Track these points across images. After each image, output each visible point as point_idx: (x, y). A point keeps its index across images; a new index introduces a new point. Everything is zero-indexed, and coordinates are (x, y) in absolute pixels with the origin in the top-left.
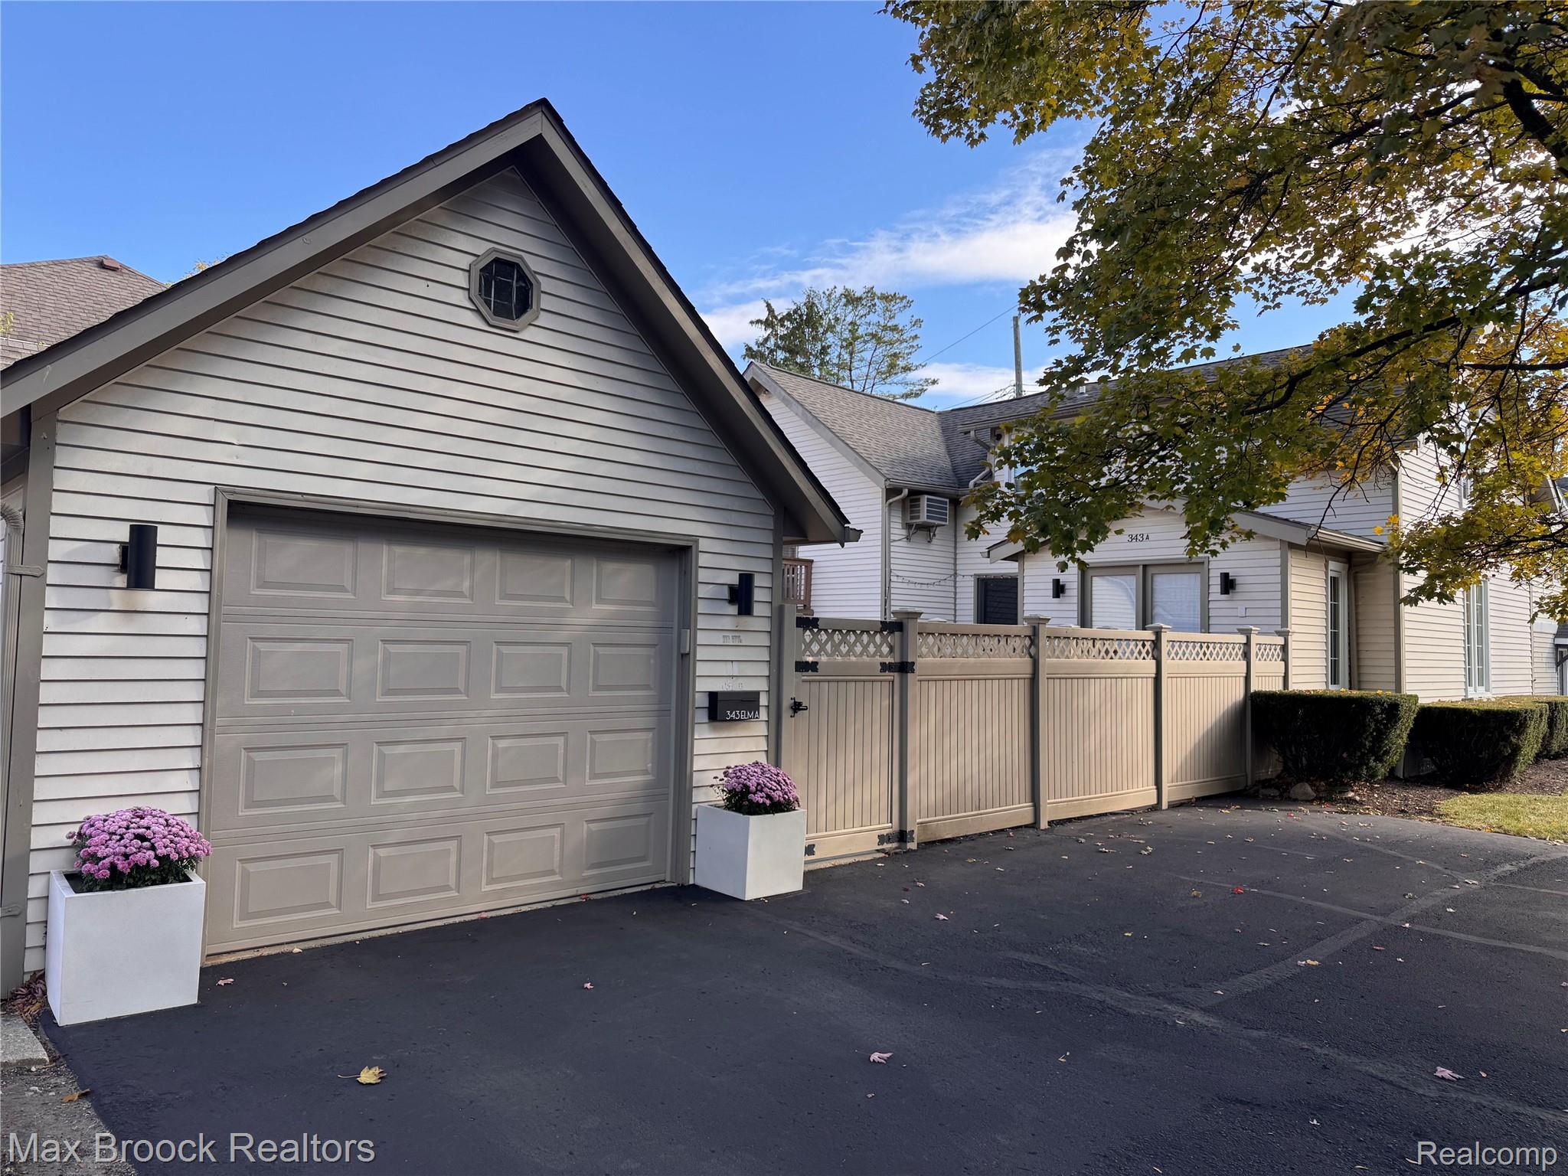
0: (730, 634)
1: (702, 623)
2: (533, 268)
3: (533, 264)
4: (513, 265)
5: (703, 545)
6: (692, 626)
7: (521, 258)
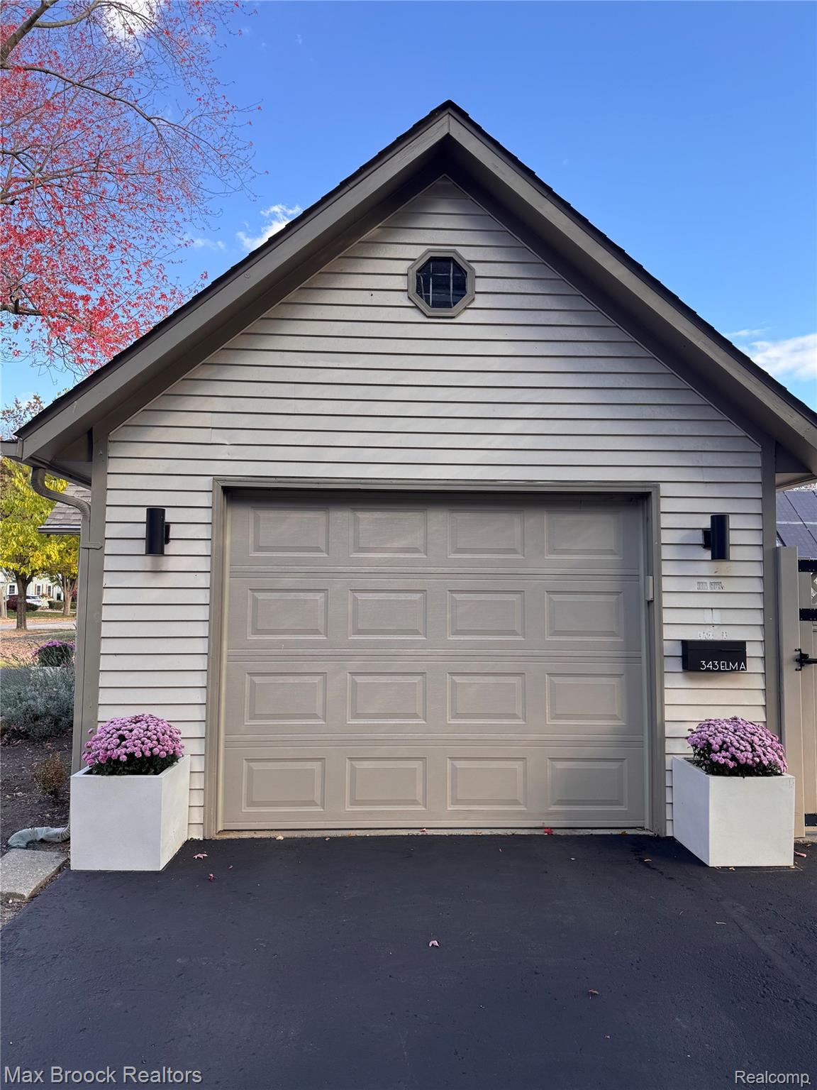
0: (708, 581)
1: (667, 569)
2: (467, 258)
3: (467, 254)
4: (449, 260)
5: (665, 490)
6: (655, 574)
7: (454, 252)
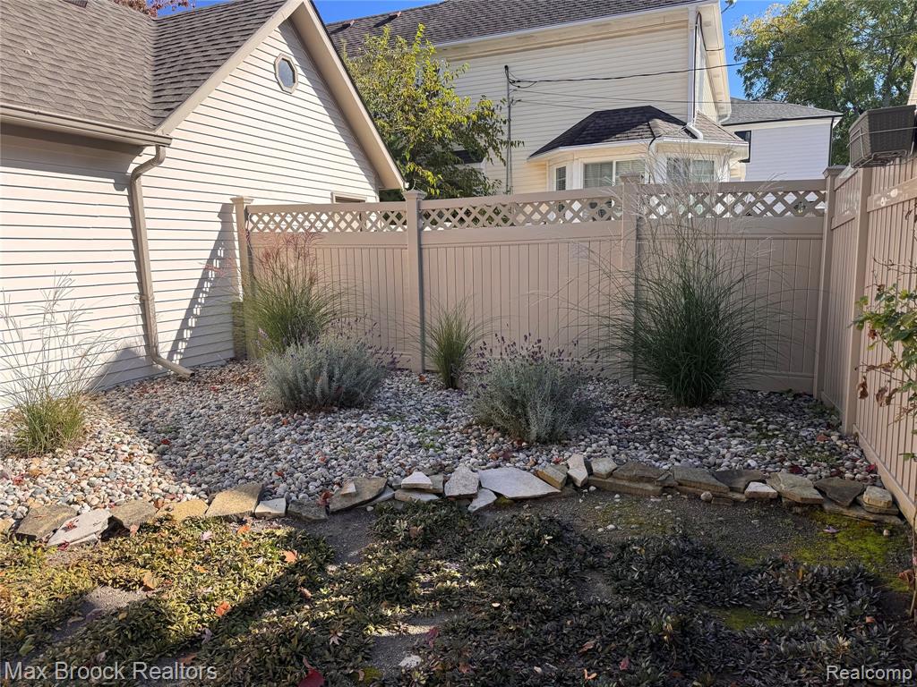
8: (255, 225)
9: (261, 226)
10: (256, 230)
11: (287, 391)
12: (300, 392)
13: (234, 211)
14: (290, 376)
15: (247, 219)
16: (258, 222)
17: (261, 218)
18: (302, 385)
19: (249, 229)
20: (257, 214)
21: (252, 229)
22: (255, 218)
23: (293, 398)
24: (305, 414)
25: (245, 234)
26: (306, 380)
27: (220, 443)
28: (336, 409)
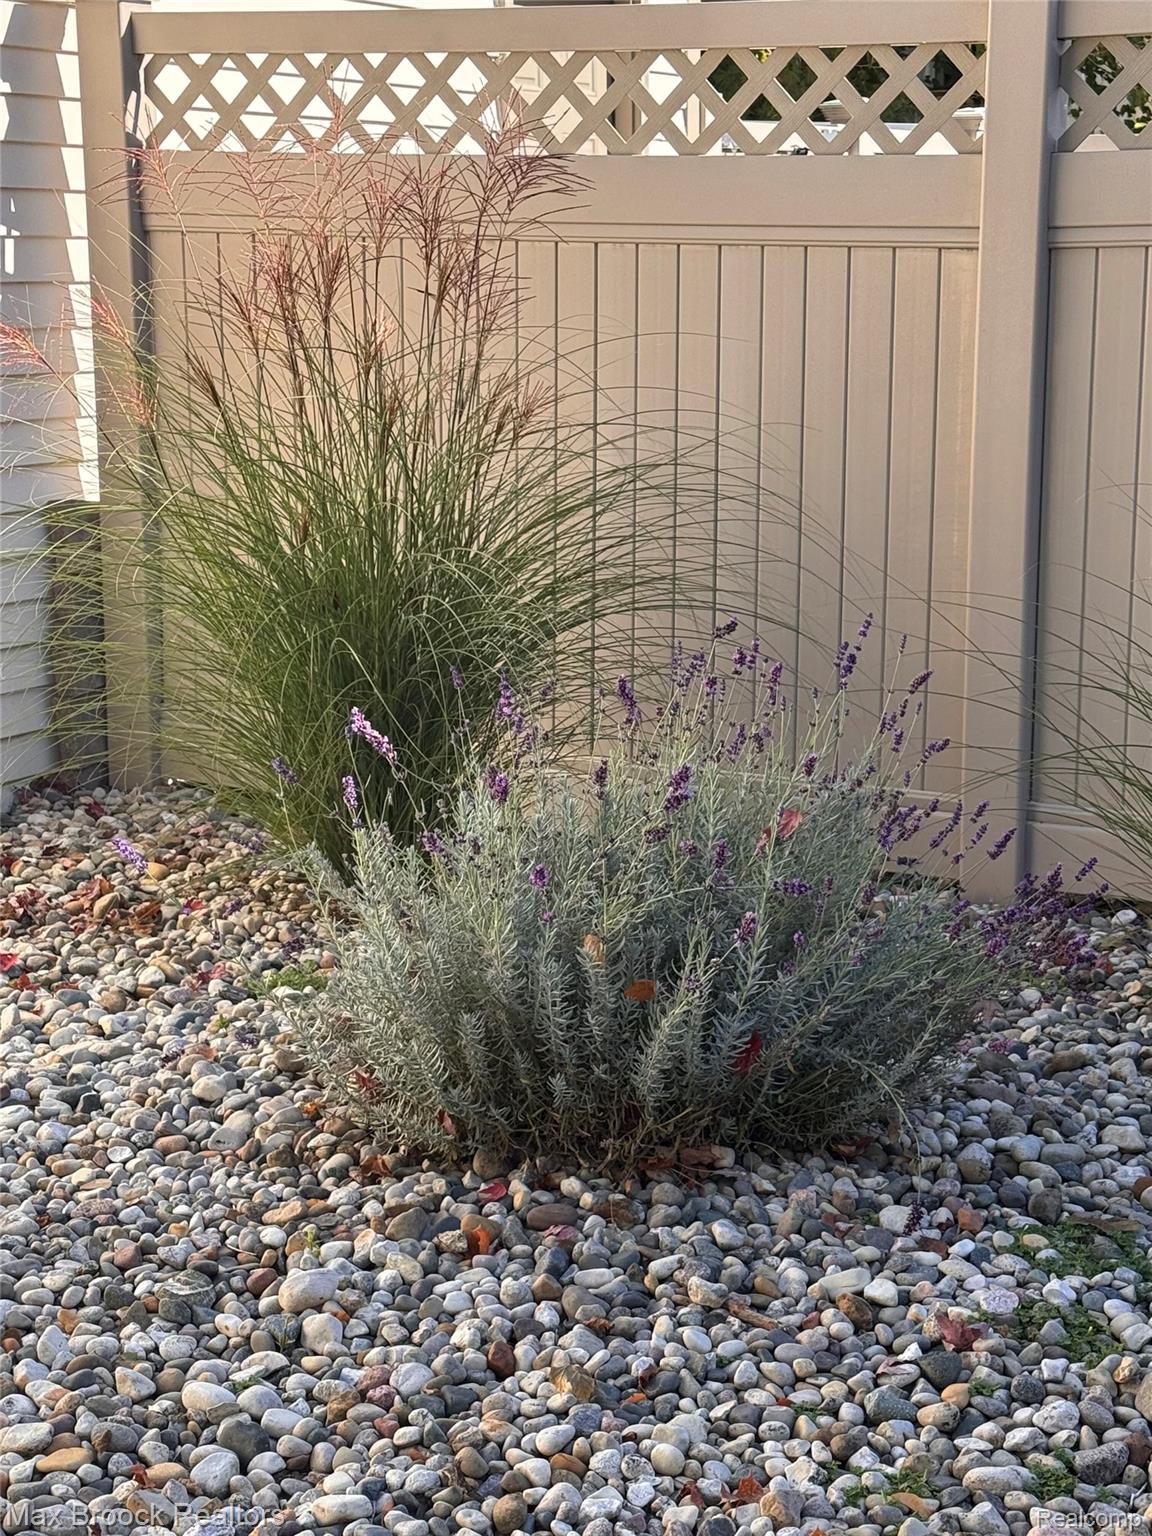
8: (174, 116)
9: (201, 121)
10: (173, 142)
11: (474, 1054)
12: (543, 1065)
13: (70, 41)
14: (498, 975)
15: (131, 83)
16: (186, 101)
17: (201, 81)
18: (555, 1022)
19: (143, 134)
20: (183, 60)
21: (159, 134)
22: (172, 81)
23: (503, 1088)
24: (570, 1185)
25: (117, 163)
26: (576, 997)
27: (155, 1360)
28: (727, 1158)
